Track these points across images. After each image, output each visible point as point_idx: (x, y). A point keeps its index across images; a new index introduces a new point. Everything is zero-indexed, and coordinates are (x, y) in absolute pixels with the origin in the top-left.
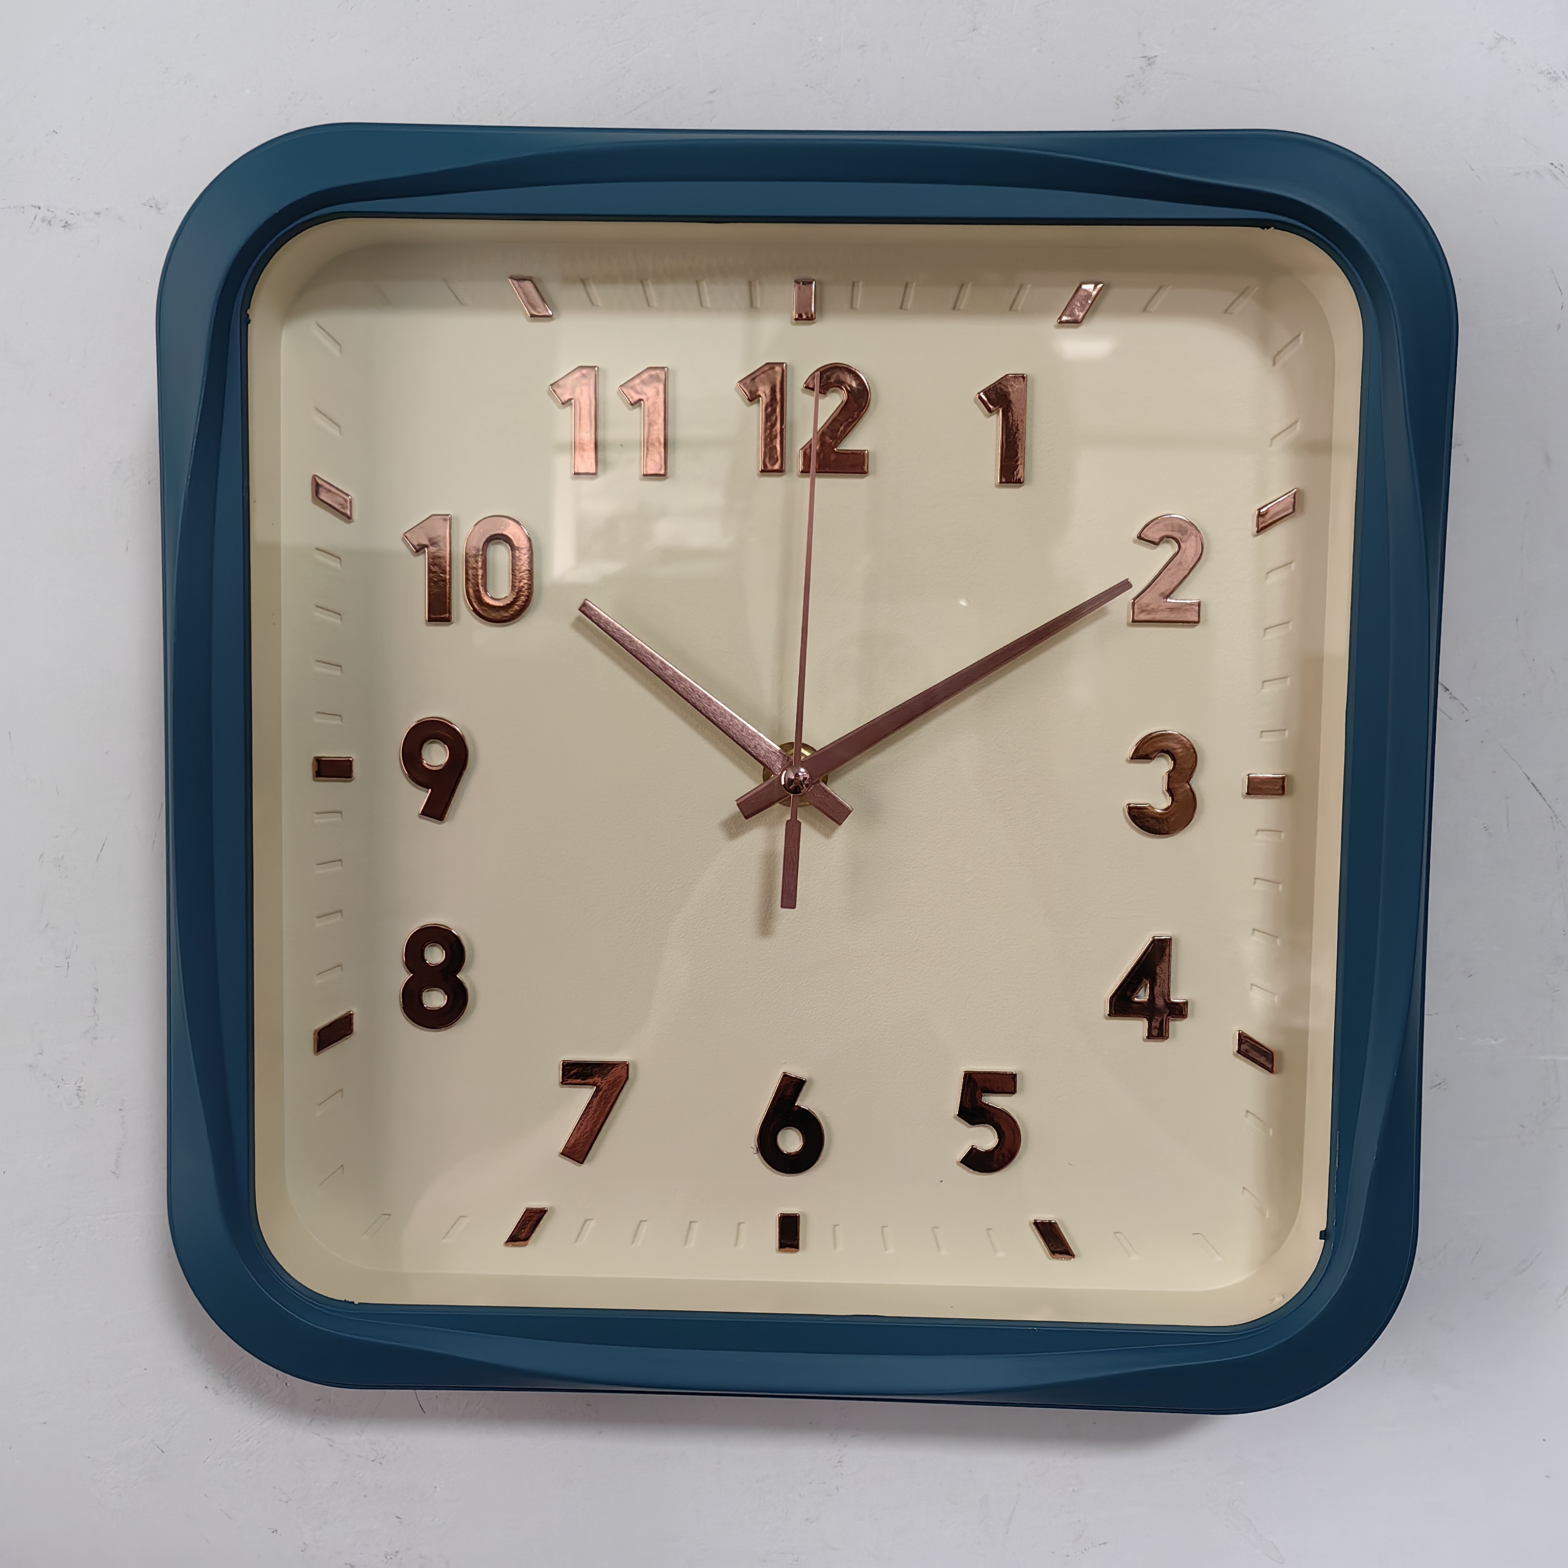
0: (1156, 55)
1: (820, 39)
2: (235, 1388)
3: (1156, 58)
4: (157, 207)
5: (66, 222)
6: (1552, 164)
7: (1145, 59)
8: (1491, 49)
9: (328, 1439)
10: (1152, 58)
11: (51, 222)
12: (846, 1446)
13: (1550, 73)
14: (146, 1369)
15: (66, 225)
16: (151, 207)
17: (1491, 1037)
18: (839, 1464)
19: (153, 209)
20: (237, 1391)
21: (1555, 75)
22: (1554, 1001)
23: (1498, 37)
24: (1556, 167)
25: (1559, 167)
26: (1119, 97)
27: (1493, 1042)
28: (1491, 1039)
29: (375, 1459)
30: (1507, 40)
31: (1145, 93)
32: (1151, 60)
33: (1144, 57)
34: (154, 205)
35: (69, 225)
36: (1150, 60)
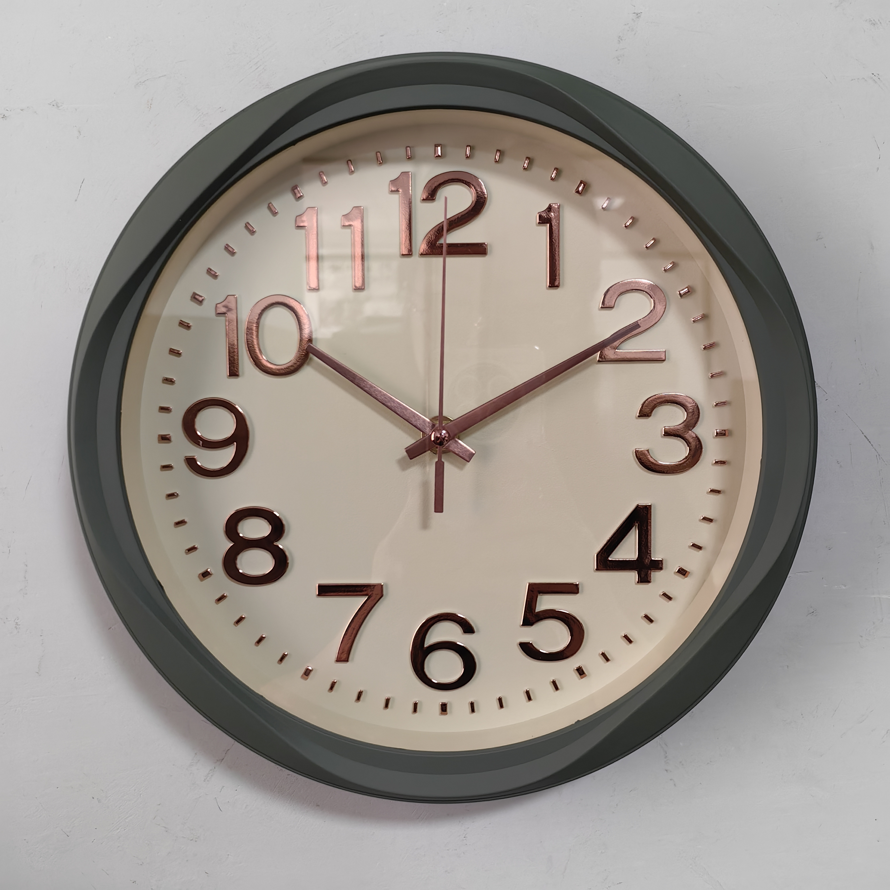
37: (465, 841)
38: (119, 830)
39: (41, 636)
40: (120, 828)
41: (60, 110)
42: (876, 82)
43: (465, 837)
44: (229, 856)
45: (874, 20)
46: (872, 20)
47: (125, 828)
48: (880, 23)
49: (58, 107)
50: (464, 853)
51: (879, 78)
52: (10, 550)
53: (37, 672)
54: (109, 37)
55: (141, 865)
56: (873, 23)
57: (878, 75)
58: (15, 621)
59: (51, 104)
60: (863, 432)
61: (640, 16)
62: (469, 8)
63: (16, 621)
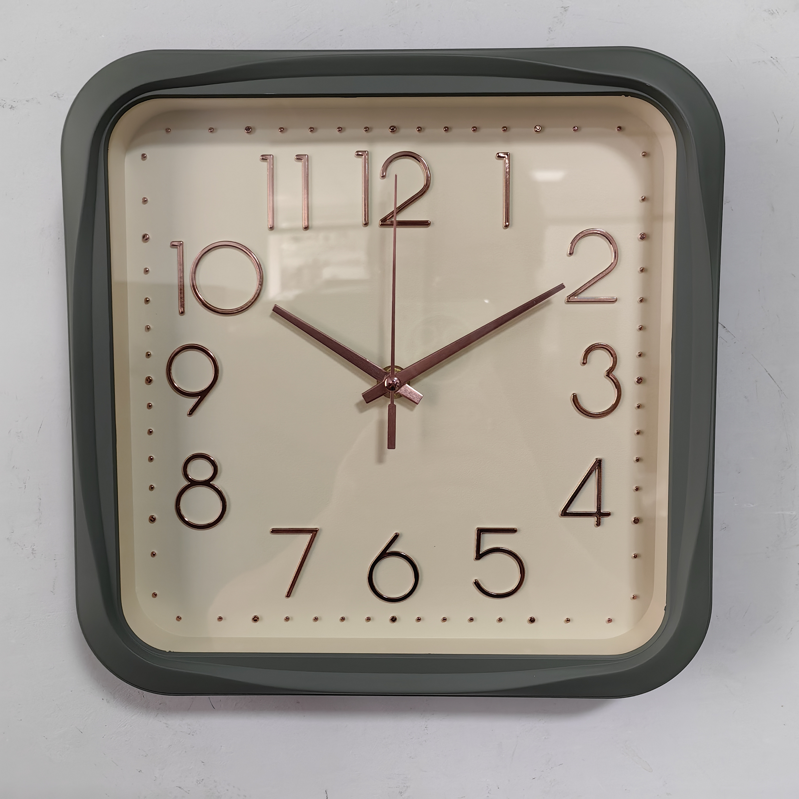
37: (426, 731)
39: (54, 560)
40: (127, 725)
41: (60, 100)
42: (775, 65)
43: (426, 727)
44: (222, 747)
45: (772, 10)
49: (59, 98)
50: (425, 741)
51: (777, 61)
52: (25, 486)
55: (146, 756)
56: (771, 13)
57: (777, 58)
58: (31, 547)
59: (52, 95)
60: (767, 370)
61: (567, 10)
62: (418, 5)
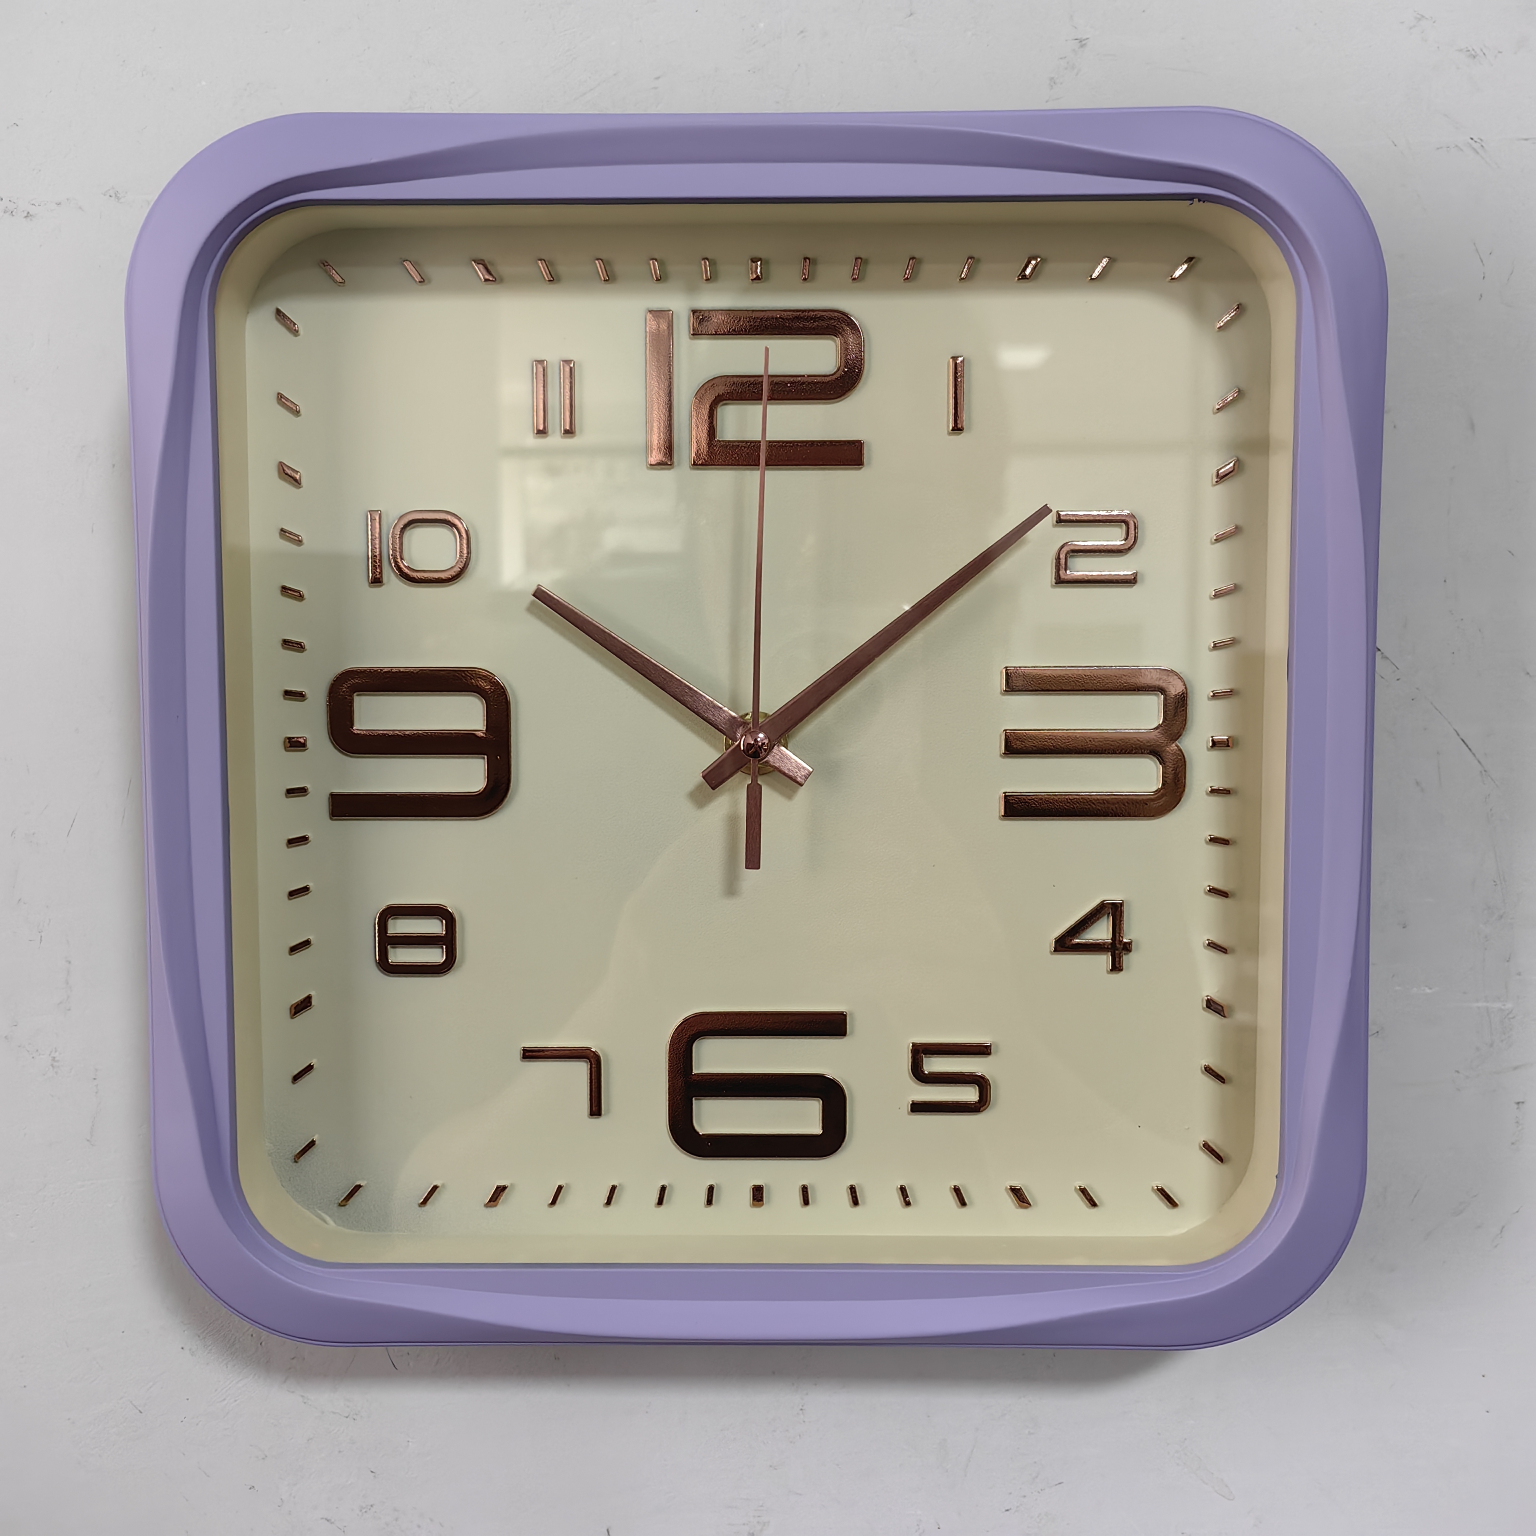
0: (1088, 37)
1: (762, 25)
2: (211, 1350)
3: (1088, 40)
4: (116, 196)
5: (28, 213)
6: (1472, 139)
7: (1076, 41)
8: (1411, 28)
9: (302, 1396)
10: (1084, 40)
11: (13, 213)
12: (807, 1394)
13: (1469, 51)
14: (123, 1332)
15: (28, 215)
16: (110, 196)
17: (1427, 986)
18: (801, 1412)
19: (112, 199)
20: (213, 1351)
21: (1473, 53)
22: (1486, 949)
23: (1418, 16)
24: (1476, 142)
25: (1479, 141)
26: (1053, 78)
27: (1428, 991)
28: (1426, 988)
29: (349, 1415)
30: (1427, 19)
31: (1077, 74)
32: (1084, 42)
33: (1076, 39)
34: (114, 195)
35: (31, 216)
36: (1082, 43)
38: (225, 1402)
46: (1470, 48)
47: (237, 1399)
48: (1484, 54)
53: (88, 1139)
54: (204, 83)
63: (53, 1055)
